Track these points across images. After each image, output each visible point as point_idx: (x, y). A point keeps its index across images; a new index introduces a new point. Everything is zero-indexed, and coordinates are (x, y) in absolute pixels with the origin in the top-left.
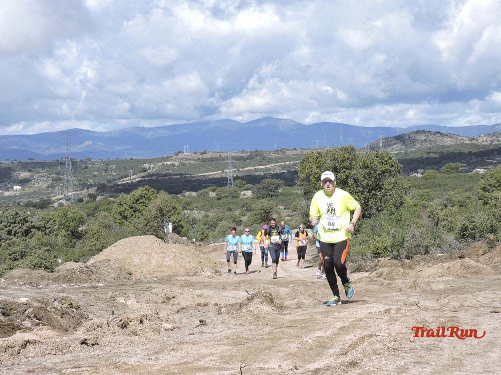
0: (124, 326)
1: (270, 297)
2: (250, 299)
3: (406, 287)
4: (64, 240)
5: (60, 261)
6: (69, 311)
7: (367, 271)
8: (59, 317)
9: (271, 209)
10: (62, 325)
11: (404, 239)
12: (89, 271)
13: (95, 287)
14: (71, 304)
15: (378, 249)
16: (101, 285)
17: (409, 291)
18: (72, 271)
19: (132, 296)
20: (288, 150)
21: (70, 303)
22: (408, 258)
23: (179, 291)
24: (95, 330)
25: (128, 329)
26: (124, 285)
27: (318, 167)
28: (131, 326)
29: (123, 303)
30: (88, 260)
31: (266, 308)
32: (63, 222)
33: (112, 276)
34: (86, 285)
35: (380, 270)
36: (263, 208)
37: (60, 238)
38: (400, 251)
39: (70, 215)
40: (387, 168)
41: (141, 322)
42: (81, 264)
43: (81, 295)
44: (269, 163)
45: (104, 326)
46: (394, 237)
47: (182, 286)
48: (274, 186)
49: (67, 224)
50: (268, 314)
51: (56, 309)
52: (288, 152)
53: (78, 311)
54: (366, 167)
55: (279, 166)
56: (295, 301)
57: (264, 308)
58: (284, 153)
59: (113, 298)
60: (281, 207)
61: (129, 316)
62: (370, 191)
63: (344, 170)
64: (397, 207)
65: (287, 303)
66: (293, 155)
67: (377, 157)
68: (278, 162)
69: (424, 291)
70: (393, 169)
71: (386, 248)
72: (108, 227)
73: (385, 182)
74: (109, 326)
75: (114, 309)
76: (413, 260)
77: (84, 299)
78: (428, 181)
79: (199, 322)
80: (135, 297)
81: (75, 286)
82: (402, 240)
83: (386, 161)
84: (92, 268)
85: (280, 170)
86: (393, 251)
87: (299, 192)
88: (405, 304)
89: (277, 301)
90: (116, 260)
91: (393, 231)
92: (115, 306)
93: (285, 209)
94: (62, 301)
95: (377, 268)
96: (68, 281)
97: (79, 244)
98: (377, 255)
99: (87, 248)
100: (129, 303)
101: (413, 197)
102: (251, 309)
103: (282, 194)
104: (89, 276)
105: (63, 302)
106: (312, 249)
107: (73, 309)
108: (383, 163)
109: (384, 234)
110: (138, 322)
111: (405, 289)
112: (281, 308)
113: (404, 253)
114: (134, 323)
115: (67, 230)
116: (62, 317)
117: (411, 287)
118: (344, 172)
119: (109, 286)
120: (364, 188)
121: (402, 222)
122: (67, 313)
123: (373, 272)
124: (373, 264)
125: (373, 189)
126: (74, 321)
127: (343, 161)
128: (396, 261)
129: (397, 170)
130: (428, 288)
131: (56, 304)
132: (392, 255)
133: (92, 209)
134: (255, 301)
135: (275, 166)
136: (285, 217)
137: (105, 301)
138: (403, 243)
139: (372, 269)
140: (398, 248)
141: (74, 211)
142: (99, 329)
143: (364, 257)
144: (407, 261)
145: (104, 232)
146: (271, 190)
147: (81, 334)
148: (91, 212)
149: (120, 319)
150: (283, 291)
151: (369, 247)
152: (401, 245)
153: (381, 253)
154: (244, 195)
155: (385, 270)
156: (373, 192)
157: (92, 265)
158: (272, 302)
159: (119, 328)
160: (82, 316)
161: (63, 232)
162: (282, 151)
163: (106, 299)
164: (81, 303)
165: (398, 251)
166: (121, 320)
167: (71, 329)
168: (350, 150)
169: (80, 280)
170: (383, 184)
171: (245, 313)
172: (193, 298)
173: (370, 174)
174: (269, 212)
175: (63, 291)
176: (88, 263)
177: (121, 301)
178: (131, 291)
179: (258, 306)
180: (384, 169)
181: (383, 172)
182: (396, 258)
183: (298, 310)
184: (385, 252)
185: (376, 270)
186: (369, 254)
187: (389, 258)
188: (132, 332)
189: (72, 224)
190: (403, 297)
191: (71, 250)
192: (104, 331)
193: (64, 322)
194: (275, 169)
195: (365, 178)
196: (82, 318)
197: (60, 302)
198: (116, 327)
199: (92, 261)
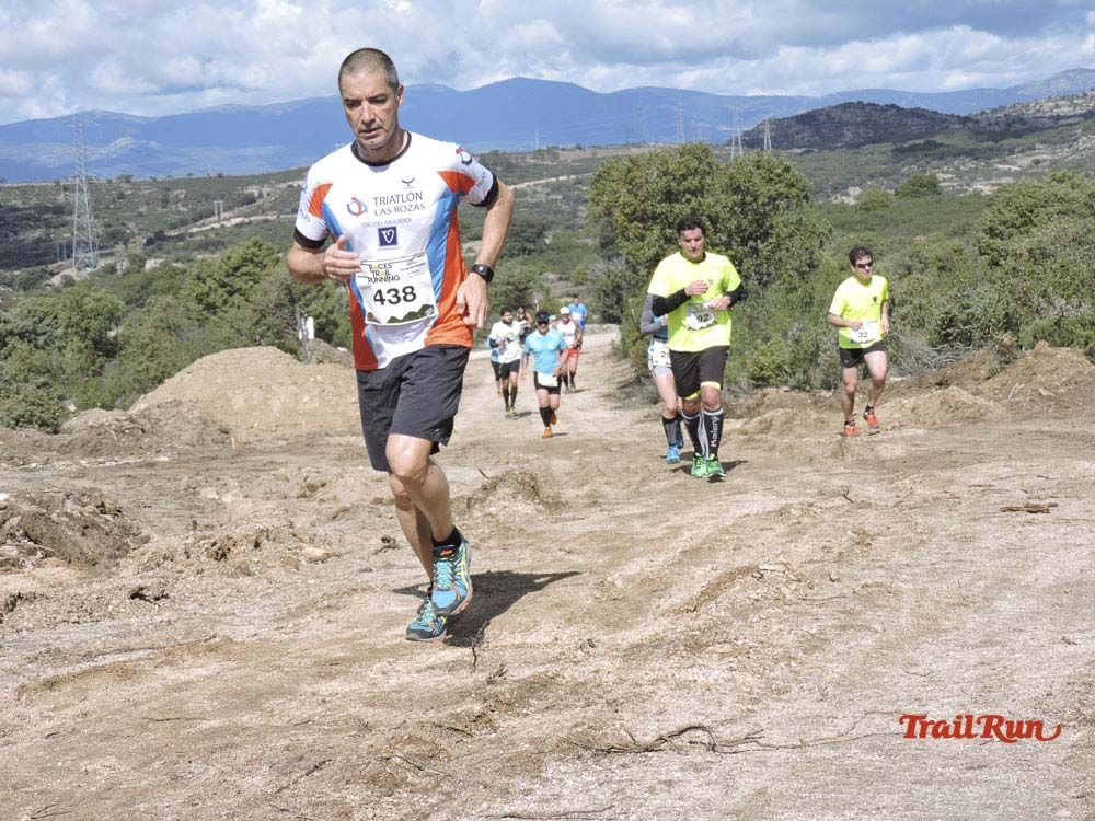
0: (221, 556)
1: (533, 483)
2: (489, 488)
3: (823, 455)
4: (79, 359)
5: (72, 408)
6: (100, 520)
7: (739, 417)
8: (78, 534)
9: (529, 281)
10: (85, 550)
11: (818, 347)
12: (137, 431)
13: (151, 465)
14: (103, 505)
15: (762, 369)
16: (163, 459)
17: (830, 462)
18: (99, 429)
19: (233, 483)
20: (563, 149)
21: (100, 503)
22: (827, 386)
23: (335, 471)
24: (159, 565)
25: (230, 561)
26: (214, 458)
27: (629, 192)
28: (238, 556)
29: (214, 499)
30: (132, 402)
31: (524, 508)
32: (74, 320)
33: (186, 436)
34: (131, 460)
35: (768, 415)
36: (511, 280)
37: (71, 357)
38: (811, 372)
39: (89, 304)
40: (781, 190)
41: (257, 545)
42: (117, 413)
43: (122, 484)
44: (522, 179)
45: (178, 558)
46: (797, 342)
47: (339, 459)
48: (535, 230)
49: (83, 325)
50: (530, 521)
51: (70, 516)
52: (563, 156)
53: (118, 520)
54: (737, 190)
55: (547, 185)
56: (586, 489)
57: (520, 508)
58: (556, 157)
59: (192, 490)
60: (551, 276)
61: (230, 533)
62: (744, 242)
63: (688, 196)
64: (802, 275)
65: (569, 494)
66: (574, 161)
67: (758, 167)
68: (542, 176)
69: (861, 462)
70: (794, 191)
71: (779, 367)
72: (173, 329)
73: (777, 220)
74: (188, 558)
75: (194, 513)
76: (838, 391)
77: (130, 493)
78: (871, 213)
79: (380, 541)
80: (241, 487)
81: (108, 464)
82: (813, 349)
83: (778, 175)
84: (143, 421)
85: (548, 194)
86: (794, 373)
87: (590, 241)
88: (821, 493)
89: (546, 491)
90: (194, 403)
91: (794, 329)
92: (198, 507)
93: (560, 279)
94: (81, 497)
95: (762, 410)
96: (91, 453)
97: (111, 368)
98: (760, 381)
99: (128, 377)
100: (227, 499)
101: (837, 250)
102: (492, 510)
103: (552, 247)
104: (138, 439)
105: (85, 500)
106: (620, 369)
107: (108, 517)
108: (771, 179)
109: (776, 336)
110: (251, 547)
111: (821, 459)
112: (556, 505)
113: (817, 375)
114: (243, 548)
115: (83, 338)
116: (84, 535)
117: (834, 455)
118: (689, 201)
119: (181, 460)
120: (730, 236)
121: (815, 309)
122: (95, 525)
123: (752, 418)
124: (751, 401)
125: (750, 237)
126: (110, 542)
127: (684, 177)
128: (803, 395)
129: (802, 194)
130: (869, 456)
131: (70, 506)
132: (792, 382)
133: (137, 288)
134: (502, 491)
135: (536, 185)
136: (560, 297)
137: (176, 496)
138: (815, 354)
139: (750, 412)
140: (806, 365)
141: (99, 295)
142: (168, 564)
143: (733, 387)
144: (825, 394)
145: (166, 341)
146: (528, 240)
147: (129, 574)
148: (135, 295)
149: (213, 540)
150: (560, 465)
151: (744, 364)
152: (812, 358)
153: (769, 377)
154: (470, 250)
155: (778, 415)
156: (751, 243)
157: (142, 414)
158: (537, 494)
159: (212, 560)
160: (126, 530)
161: (76, 342)
162: (552, 152)
163: (177, 491)
164: (123, 503)
165: (805, 372)
166: (214, 544)
167: (104, 561)
168: (701, 153)
169: (116, 450)
170: (771, 227)
171: (479, 521)
172: (366, 484)
173: (743, 204)
174: (525, 289)
175: (82, 474)
176: (133, 411)
177: (210, 496)
178: (230, 472)
179: (506, 504)
180: (773, 193)
181: (772, 199)
182: (799, 387)
183: (593, 509)
184: (778, 375)
185: (759, 414)
186: (743, 379)
187: (786, 388)
188: (239, 567)
189: (94, 324)
190: (817, 478)
191: (95, 381)
192: (179, 568)
193: (88, 545)
194: (535, 192)
195: (735, 213)
196: (128, 535)
197: (78, 501)
198: (203, 558)
199: (141, 405)
